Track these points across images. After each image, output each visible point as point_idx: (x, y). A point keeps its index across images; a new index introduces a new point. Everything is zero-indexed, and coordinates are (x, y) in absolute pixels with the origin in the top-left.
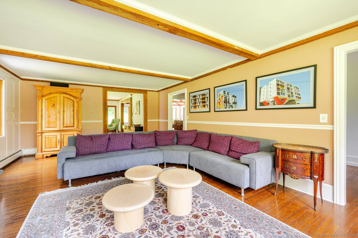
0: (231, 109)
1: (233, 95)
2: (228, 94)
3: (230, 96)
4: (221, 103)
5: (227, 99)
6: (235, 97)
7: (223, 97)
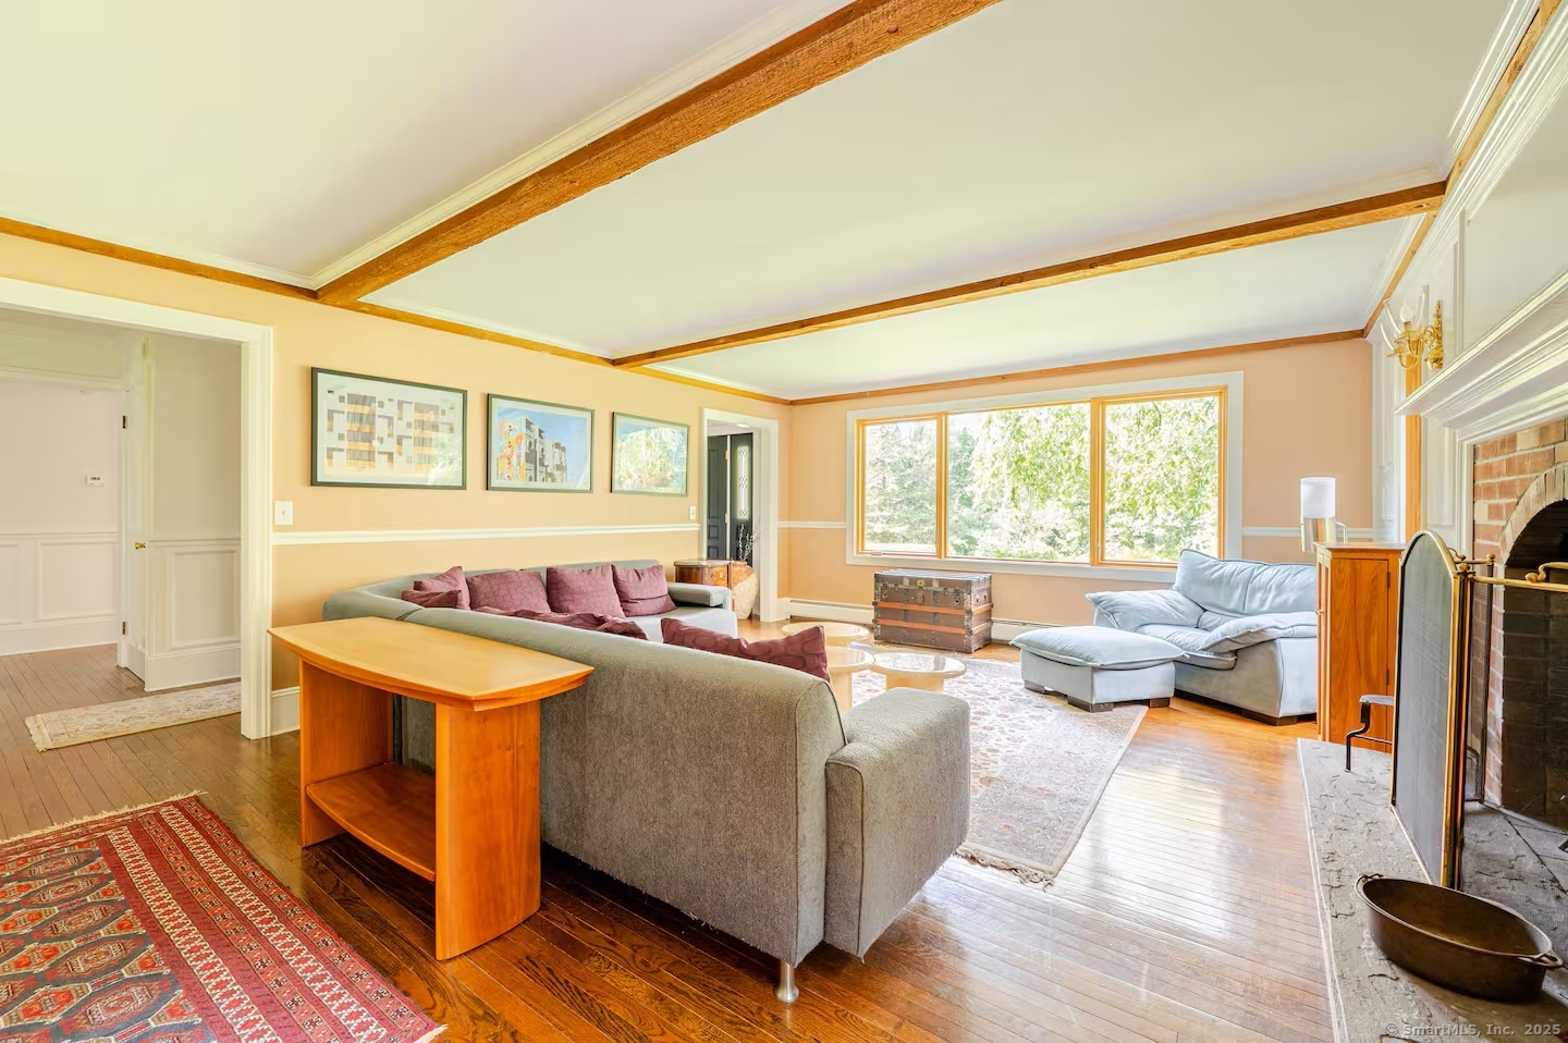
0: (548, 485)
1: (557, 441)
2: (540, 436)
3: (548, 444)
4: (514, 460)
5: (538, 449)
6: (563, 449)
7: (524, 441)
